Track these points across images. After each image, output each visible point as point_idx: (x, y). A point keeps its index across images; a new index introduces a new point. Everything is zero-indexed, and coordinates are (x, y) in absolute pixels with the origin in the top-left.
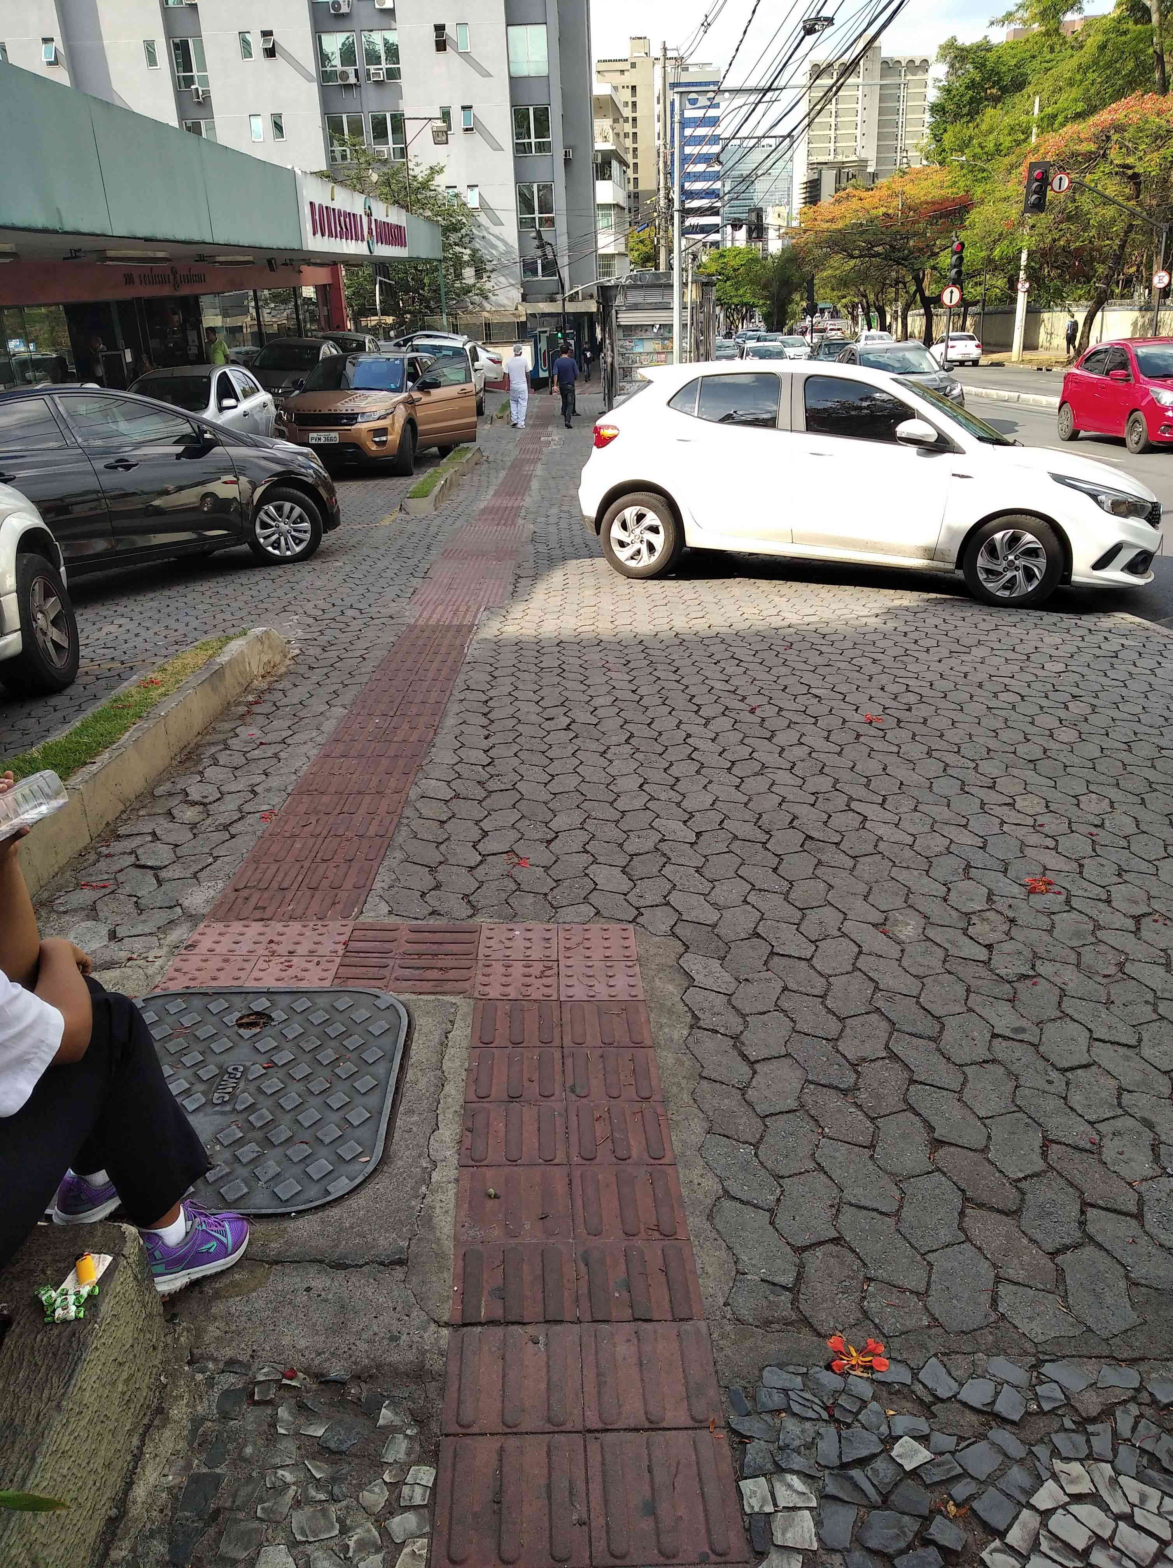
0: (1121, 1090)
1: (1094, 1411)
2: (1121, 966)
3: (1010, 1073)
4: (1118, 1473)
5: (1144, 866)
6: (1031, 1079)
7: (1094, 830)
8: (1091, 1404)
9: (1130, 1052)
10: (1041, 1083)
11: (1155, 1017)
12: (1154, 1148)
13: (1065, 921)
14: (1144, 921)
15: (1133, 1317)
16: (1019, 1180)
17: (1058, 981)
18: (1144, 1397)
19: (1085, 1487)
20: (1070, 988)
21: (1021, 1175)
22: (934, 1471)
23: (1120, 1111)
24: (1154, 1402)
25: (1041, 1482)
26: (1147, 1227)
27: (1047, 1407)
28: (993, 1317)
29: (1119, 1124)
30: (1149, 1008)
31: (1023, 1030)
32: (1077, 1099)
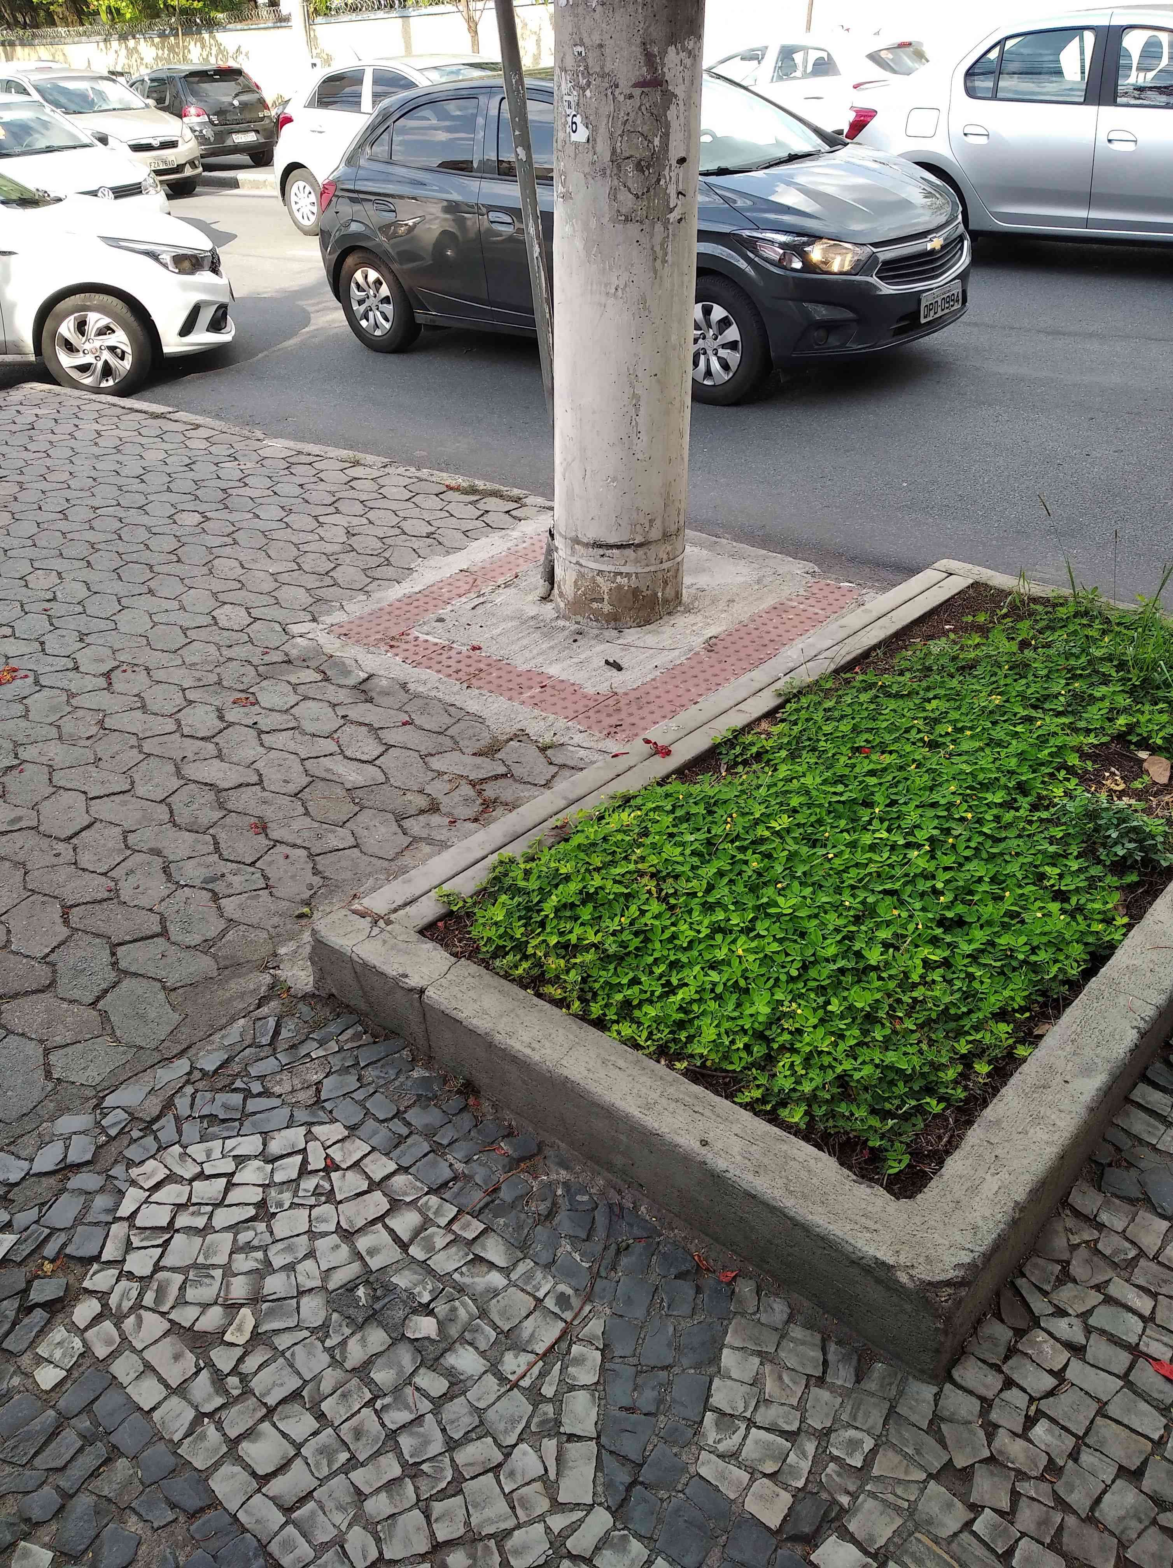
0: (126, 833)
1: (156, 1111)
2: (101, 723)
3: (17, 864)
4: (185, 1147)
5: (104, 625)
6: (38, 860)
7: (47, 605)
8: (153, 1106)
9: (127, 797)
10: (50, 860)
11: (142, 756)
12: (166, 870)
13: (39, 702)
14: (113, 675)
15: (176, 1017)
16: (47, 955)
17: (44, 760)
18: (197, 1075)
19: (162, 1173)
20: (57, 763)
21: (47, 950)
22: (23, 1247)
23: (129, 852)
24: (204, 1074)
25: (121, 1194)
26: (173, 939)
27: (113, 1132)
28: (50, 1086)
29: (129, 864)
30: (135, 751)
31: (20, 819)
32: (85, 860)
